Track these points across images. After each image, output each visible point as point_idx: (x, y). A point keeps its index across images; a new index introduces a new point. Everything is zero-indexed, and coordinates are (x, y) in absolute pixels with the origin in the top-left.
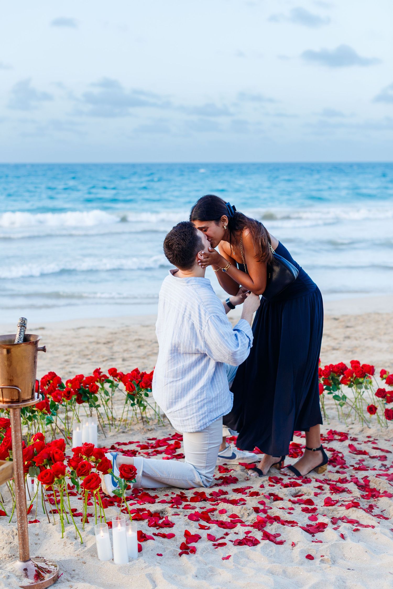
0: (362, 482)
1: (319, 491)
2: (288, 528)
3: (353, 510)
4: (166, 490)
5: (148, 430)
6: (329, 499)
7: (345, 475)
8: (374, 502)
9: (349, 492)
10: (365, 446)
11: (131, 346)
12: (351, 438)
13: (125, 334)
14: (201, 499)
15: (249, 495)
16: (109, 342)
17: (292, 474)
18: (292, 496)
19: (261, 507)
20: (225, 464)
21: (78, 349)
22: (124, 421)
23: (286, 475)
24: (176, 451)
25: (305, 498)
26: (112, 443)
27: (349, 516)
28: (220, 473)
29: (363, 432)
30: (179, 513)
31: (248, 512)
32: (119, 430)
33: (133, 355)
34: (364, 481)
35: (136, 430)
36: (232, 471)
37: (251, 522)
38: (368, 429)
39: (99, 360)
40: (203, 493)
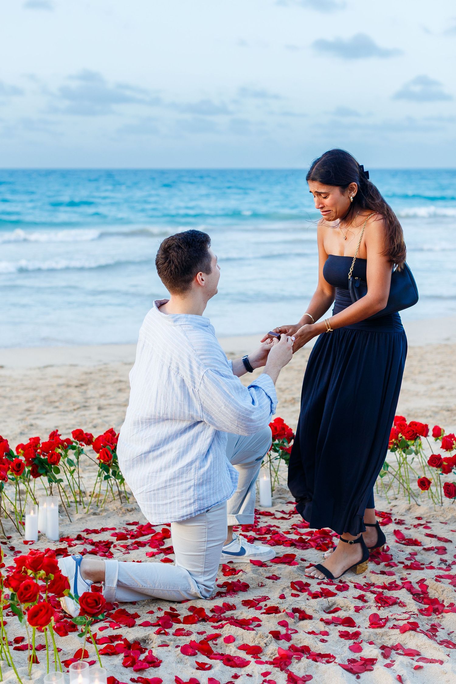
0: (417, 587)
1: (360, 604)
2: (322, 666)
3: (410, 635)
4: (151, 605)
5: (128, 510)
6: (375, 616)
7: (394, 577)
8: (437, 620)
9: (402, 605)
10: (415, 532)
11: (110, 389)
12: (395, 520)
13: (102, 374)
14: (198, 619)
15: (265, 611)
16: (82, 385)
17: (321, 576)
18: (324, 611)
19: (283, 631)
20: (231, 562)
21: (43, 394)
22: (96, 497)
23: (313, 578)
24: (164, 542)
25: (342, 614)
26: (80, 530)
27: (405, 644)
28: (225, 575)
29: (411, 511)
30: (168, 642)
31: (265, 641)
32: (88, 510)
33: (112, 401)
34: (420, 586)
35: (112, 511)
36: (241, 573)
37: (270, 657)
38: (417, 507)
39: (69, 409)
40: (202, 610)
